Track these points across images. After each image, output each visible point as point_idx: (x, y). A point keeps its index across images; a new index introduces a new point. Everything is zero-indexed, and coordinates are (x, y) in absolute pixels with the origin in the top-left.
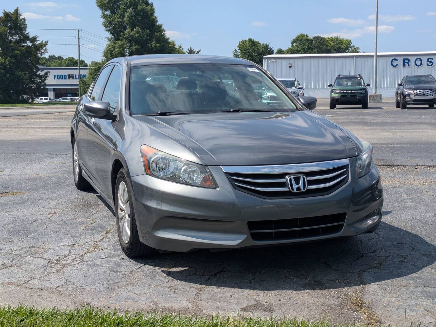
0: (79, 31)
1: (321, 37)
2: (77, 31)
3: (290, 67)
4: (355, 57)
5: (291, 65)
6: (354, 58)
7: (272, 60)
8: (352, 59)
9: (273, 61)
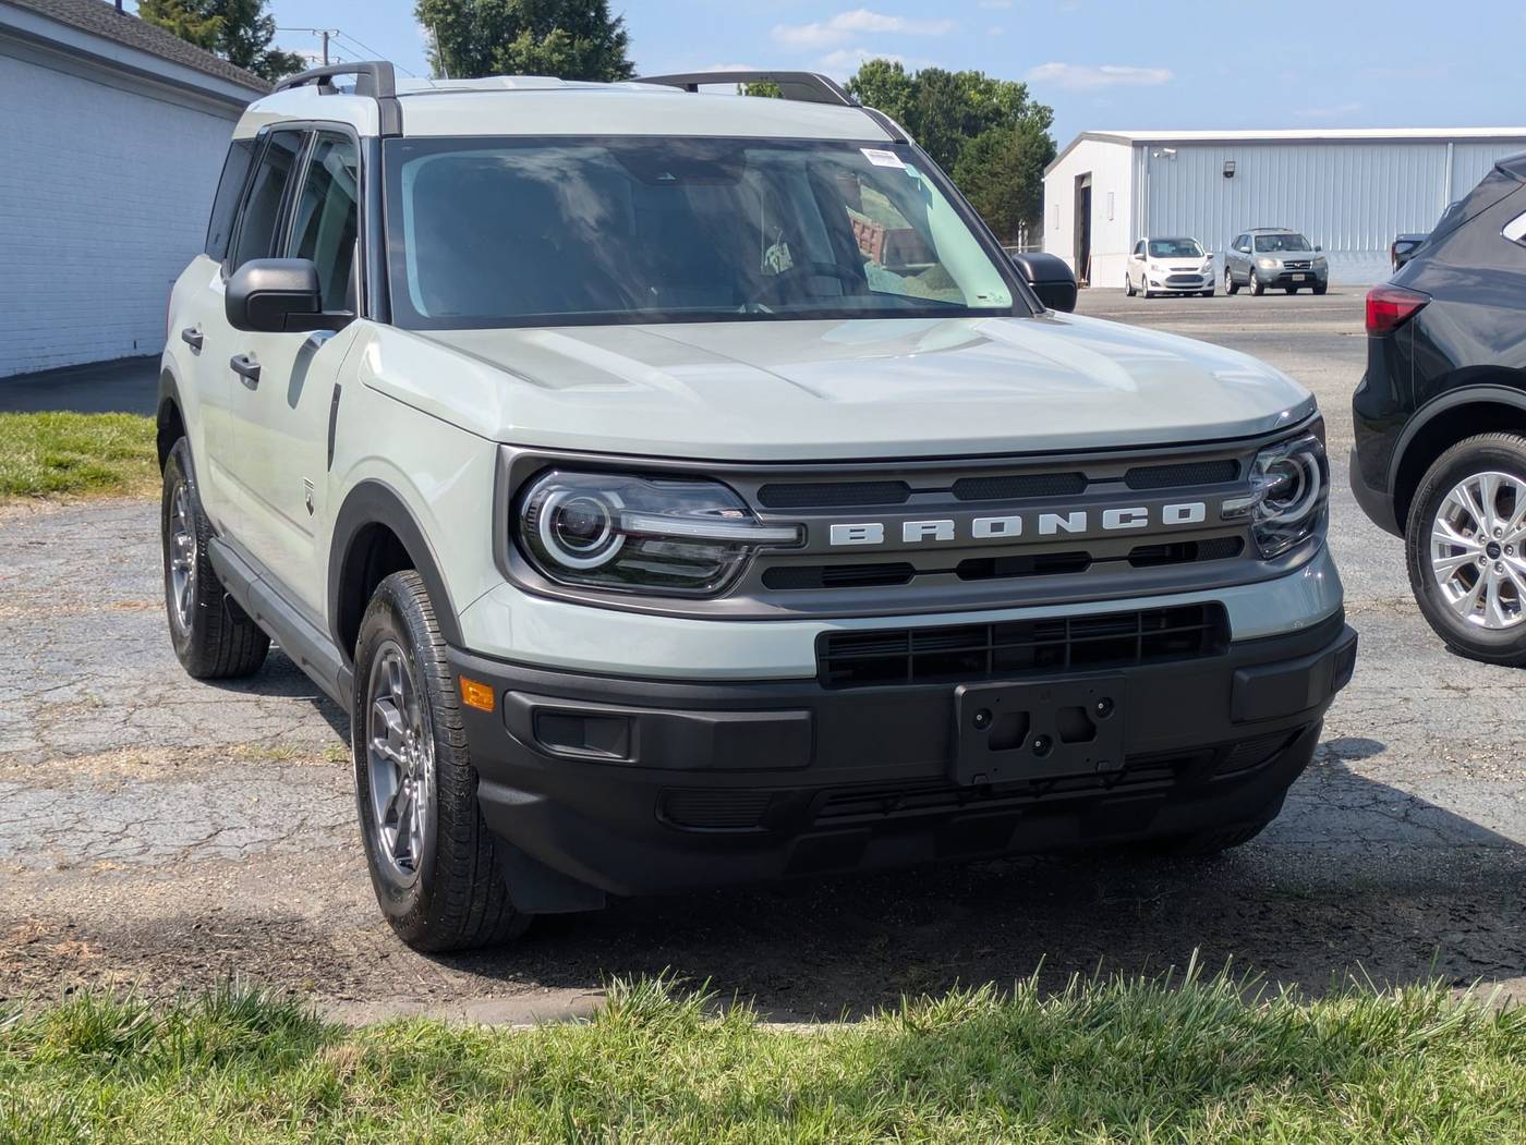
0: (326, 35)
1: (946, 72)
2: (320, 36)
3: (1228, 175)
4: (1454, 144)
5: (1231, 170)
6: (1450, 145)
7: (1166, 150)
8: (1442, 149)
9: (1168, 155)
